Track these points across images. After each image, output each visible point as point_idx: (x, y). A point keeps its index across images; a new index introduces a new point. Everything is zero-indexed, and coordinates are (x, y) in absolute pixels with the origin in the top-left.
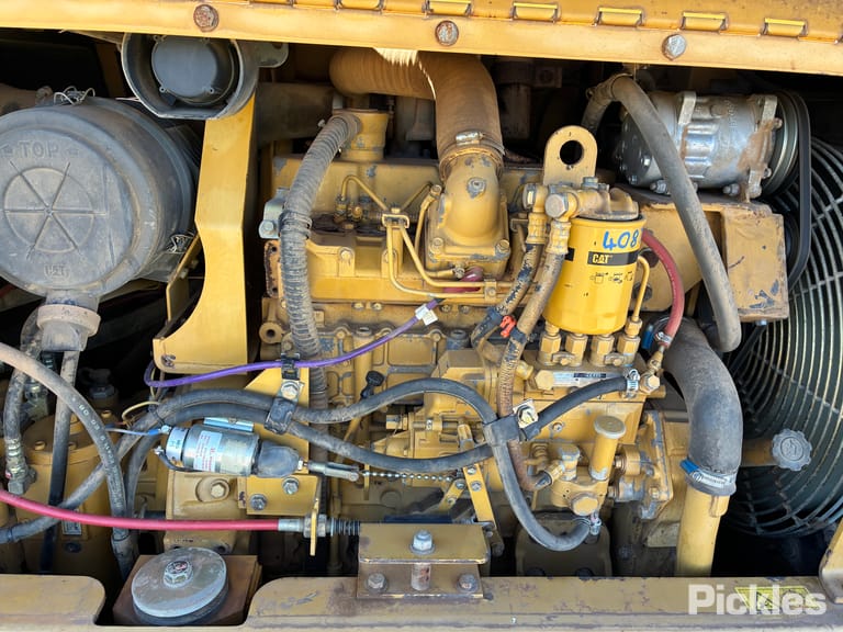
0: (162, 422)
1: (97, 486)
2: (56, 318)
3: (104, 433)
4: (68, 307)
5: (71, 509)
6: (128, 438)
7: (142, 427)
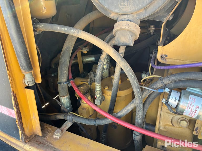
0: (165, 86)
1: (131, 110)
2: (123, 27)
3: (139, 88)
4: (129, 22)
5: (119, 118)
6: (147, 91)
7: (154, 87)
